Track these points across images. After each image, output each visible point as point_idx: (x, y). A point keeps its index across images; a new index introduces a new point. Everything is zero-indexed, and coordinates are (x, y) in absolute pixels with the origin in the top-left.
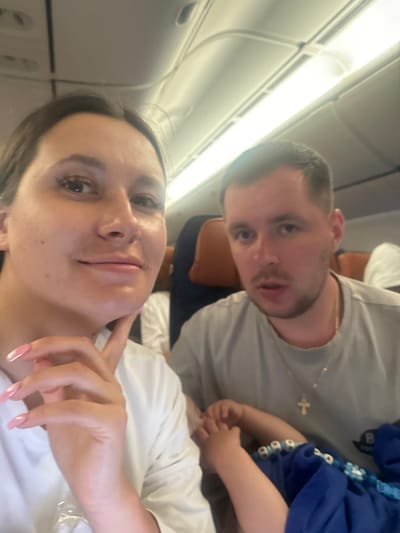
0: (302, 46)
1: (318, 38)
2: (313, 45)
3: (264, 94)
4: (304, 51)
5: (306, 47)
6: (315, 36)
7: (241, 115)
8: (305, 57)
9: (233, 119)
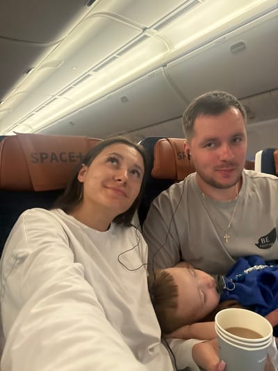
0: (145, 29)
1: (155, 26)
2: (152, 30)
3: (115, 58)
4: (146, 33)
5: (147, 30)
6: (152, 26)
7: (95, 71)
8: (146, 37)
9: (91, 73)
